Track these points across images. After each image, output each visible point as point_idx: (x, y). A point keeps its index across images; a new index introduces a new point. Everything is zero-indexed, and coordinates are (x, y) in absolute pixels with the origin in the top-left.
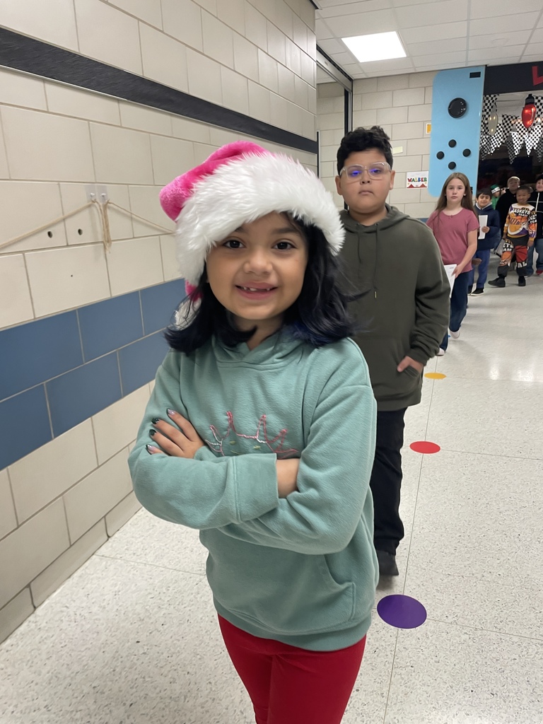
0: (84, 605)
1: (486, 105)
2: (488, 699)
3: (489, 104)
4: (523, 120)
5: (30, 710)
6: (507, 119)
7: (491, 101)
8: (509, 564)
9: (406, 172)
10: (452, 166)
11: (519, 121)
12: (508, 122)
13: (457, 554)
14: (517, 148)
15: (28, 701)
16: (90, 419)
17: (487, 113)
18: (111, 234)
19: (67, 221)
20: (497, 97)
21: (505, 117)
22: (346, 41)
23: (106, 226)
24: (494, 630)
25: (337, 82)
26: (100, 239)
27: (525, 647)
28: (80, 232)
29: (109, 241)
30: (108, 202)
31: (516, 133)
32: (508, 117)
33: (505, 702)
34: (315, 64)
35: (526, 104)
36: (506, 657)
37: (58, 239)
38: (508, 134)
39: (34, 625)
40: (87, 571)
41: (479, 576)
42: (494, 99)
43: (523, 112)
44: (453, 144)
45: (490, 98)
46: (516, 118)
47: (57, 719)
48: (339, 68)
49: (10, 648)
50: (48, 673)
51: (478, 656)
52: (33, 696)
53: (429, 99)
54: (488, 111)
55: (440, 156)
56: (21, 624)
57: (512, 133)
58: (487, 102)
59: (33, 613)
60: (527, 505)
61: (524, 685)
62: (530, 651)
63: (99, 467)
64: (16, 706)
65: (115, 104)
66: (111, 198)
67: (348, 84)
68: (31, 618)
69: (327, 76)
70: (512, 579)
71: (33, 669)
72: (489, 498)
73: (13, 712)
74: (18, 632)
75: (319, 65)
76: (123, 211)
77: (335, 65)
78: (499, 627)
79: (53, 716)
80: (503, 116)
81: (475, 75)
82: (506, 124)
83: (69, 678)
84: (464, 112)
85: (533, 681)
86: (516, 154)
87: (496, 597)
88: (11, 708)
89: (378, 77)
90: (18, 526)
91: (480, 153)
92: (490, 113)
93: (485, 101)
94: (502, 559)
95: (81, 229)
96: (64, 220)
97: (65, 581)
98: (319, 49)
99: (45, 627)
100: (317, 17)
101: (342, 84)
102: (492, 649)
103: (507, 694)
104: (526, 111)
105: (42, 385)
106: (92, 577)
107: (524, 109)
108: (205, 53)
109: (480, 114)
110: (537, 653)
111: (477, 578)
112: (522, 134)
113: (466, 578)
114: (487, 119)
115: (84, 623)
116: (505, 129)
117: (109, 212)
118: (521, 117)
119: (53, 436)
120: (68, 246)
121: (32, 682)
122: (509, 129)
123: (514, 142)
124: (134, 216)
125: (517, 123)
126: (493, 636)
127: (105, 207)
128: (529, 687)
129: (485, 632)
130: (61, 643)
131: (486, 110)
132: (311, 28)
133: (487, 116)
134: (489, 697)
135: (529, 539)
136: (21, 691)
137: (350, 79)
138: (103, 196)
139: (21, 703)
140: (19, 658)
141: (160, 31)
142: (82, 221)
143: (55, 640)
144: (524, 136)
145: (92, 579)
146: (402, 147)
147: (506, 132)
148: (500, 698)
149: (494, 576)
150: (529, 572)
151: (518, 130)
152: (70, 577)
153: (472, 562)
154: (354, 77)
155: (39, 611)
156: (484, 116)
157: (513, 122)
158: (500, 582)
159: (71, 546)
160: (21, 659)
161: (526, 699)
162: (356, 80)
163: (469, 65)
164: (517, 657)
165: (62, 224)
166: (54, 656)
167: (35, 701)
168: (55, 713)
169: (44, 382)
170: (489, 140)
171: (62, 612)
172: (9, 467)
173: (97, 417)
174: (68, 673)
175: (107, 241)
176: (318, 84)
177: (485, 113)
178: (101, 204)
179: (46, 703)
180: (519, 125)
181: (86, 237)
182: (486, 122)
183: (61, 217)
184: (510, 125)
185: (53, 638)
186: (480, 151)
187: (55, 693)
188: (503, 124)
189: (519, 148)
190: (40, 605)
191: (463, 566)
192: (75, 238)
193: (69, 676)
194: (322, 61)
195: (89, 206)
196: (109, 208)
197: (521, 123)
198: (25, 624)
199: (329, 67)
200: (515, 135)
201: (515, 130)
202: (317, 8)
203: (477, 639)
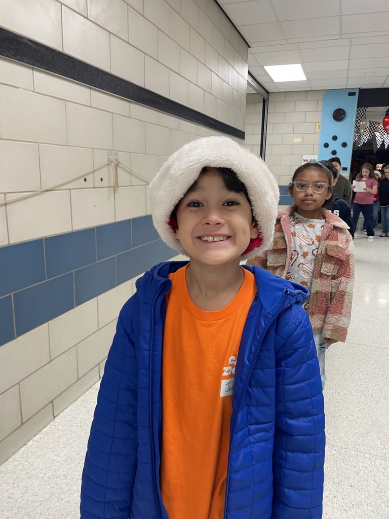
0: (86, 417)
1: (359, 114)
2: (348, 489)
3: (360, 114)
4: (383, 125)
5: (54, 477)
6: (373, 124)
7: (362, 112)
8: (365, 411)
9: (302, 155)
10: (334, 153)
11: (381, 125)
12: (374, 126)
13: (330, 403)
14: (379, 143)
15: (52, 472)
16: (96, 298)
17: (359, 119)
18: (119, 182)
19: (95, 173)
20: (366, 109)
21: (371, 122)
22: (266, 68)
23: (116, 177)
24: (354, 449)
25: (258, 93)
26: (112, 185)
27: (373, 460)
28: (102, 179)
29: (117, 186)
30: (119, 163)
31: (378, 134)
32: (373, 122)
33: (359, 491)
34: (247, 82)
35: (386, 115)
36: (361, 465)
37: (89, 183)
38: (373, 134)
39: (54, 427)
40: (87, 397)
41: (345, 417)
42: (364, 110)
43: (384, 120)
44: (335, 138)
45: (361, 110)
46: (379, 123)
47: (72, 483)
48: (260, 85)
49: (39, 440)
50: (65, 456)
51: (342, 464)
52: (55, 469)
53: (320, 108)
54: (360, 118)
55: (326, 145)
56: (46, 426)
57: (376, 133)
58: (359, 112)
59: (53, 420)
60: (378, 376)
61: (372, 482)
62: (376, 463)
63: (99, 330)
64: (45, 474)
65: (127, 104)
66: (120, 160)
67: (266, 95)
68: (52, 423)
69: (252, 89)
70: (366, 420)
71: (54, 453)
72: (353, 371)
73: (43, 477)
74: (44, 431)
75: (249, 83)
76: (127, 169)
77: (258, 82)
78: (357, 447)
79: (69, 481)
80: (370, 122)
81: (352, 94)
82: (372, 127)
83: (78, 460)
84: (343, 118)
85: (378, 480)
86: (378, 147)
87: (355, 430)
88: (42, 475)
89: (286, 92)
90: (51, 361)
91: (354, 145)
92: (361, 119)
93: (358, 112)
94: (360, 407)
95: (103, 178)
96: (94, 172)
97: (72, 402)
98: (249, 73)
99: (61, 429)
100: (249, 52)
101: (262, 95)
102: (352, 460)
103: (361, 487)
104: (386, 119)
105: (72, 273)
106: (90, 401)
107: (385, 118)
108: (181, 74)
109: (354, 120)
110: (381, 464)
111: (343, 418)
112: (383, 134)
113: (336, 418)
114: (359, 123)
115: (86, 428)
116: (371, 130)
117: (119, 169)
118: (382, 123)
119: (75, 306)
120: (94, 187)
121: (55, 461)
122: (374, 131)
123: (377, 139)
124: (132, 172)
125: (379, 127)
126: (353, 452)
127: (117, 165)
128: (375, 484)
129: (347, 450)
130: (72, 439)
131: (358, 117)
132: (245, 60)
133: (359, 121)
134: (349, 487)
135: (378, 397)
136: (48, 465)
137: (267, 92)
138: (116, 159)
139: (48, 473)
140: (46, 446)
141: (156, 60)
142: (103, 173)
143: (69, 436)
144: (384, 136)
145: (90, 402)
146: (300, 139)
147: (372, 132)
148: (356, 488)
149: (355, 417)
150: (378, 417)
151: (380, 131)
152: (76, 400)
153: (341, 408)
154: (270, 91)
155: (57, 419)
156: (357, 121)
157: (376, 126)
158: (358, 421)
159: (78, 380)
160: (47, 447)
161: (373, 490)
162: (271, 93)
163: (348, 87)
164: (368, 466)
165: (92, 174)
166: (68, 446)
167: (57, 472)
168: (70, 479)
169: (73, 271)
170: (360, 137)
171: (72, 420)
172: (49, 322)
173: (100, 297)
174: (78, 457)
175: (116, 187)
176: (247, 94)
177: (358, 119)
178: (115, 163)
179: (64, 473)
180: (381, 128)
181: (105, 183)
182: (358, 125)
183: (92, 170)
184: (374, 128)
185: (67, 436)
186: (354, 144)
187: (70, 468)
188: (370, 127)
189: (381, 143)
190: (57, 416)
191: (334, 410)
192: (98, 183)
193: (79, 458)
194: (250, 80)
195: (108, 165)
196: (119, 166)
197: (382, 127)
198: (49, 426)
199: (254, 84)
200: (378, 135)
201: (378, 131)
202: (249, 47)
203: (342, 454)
